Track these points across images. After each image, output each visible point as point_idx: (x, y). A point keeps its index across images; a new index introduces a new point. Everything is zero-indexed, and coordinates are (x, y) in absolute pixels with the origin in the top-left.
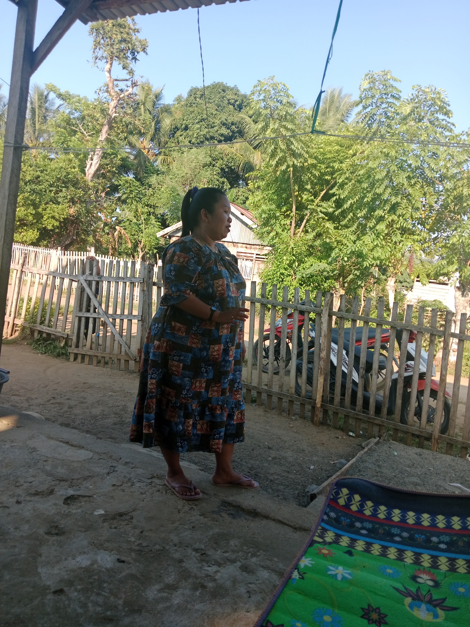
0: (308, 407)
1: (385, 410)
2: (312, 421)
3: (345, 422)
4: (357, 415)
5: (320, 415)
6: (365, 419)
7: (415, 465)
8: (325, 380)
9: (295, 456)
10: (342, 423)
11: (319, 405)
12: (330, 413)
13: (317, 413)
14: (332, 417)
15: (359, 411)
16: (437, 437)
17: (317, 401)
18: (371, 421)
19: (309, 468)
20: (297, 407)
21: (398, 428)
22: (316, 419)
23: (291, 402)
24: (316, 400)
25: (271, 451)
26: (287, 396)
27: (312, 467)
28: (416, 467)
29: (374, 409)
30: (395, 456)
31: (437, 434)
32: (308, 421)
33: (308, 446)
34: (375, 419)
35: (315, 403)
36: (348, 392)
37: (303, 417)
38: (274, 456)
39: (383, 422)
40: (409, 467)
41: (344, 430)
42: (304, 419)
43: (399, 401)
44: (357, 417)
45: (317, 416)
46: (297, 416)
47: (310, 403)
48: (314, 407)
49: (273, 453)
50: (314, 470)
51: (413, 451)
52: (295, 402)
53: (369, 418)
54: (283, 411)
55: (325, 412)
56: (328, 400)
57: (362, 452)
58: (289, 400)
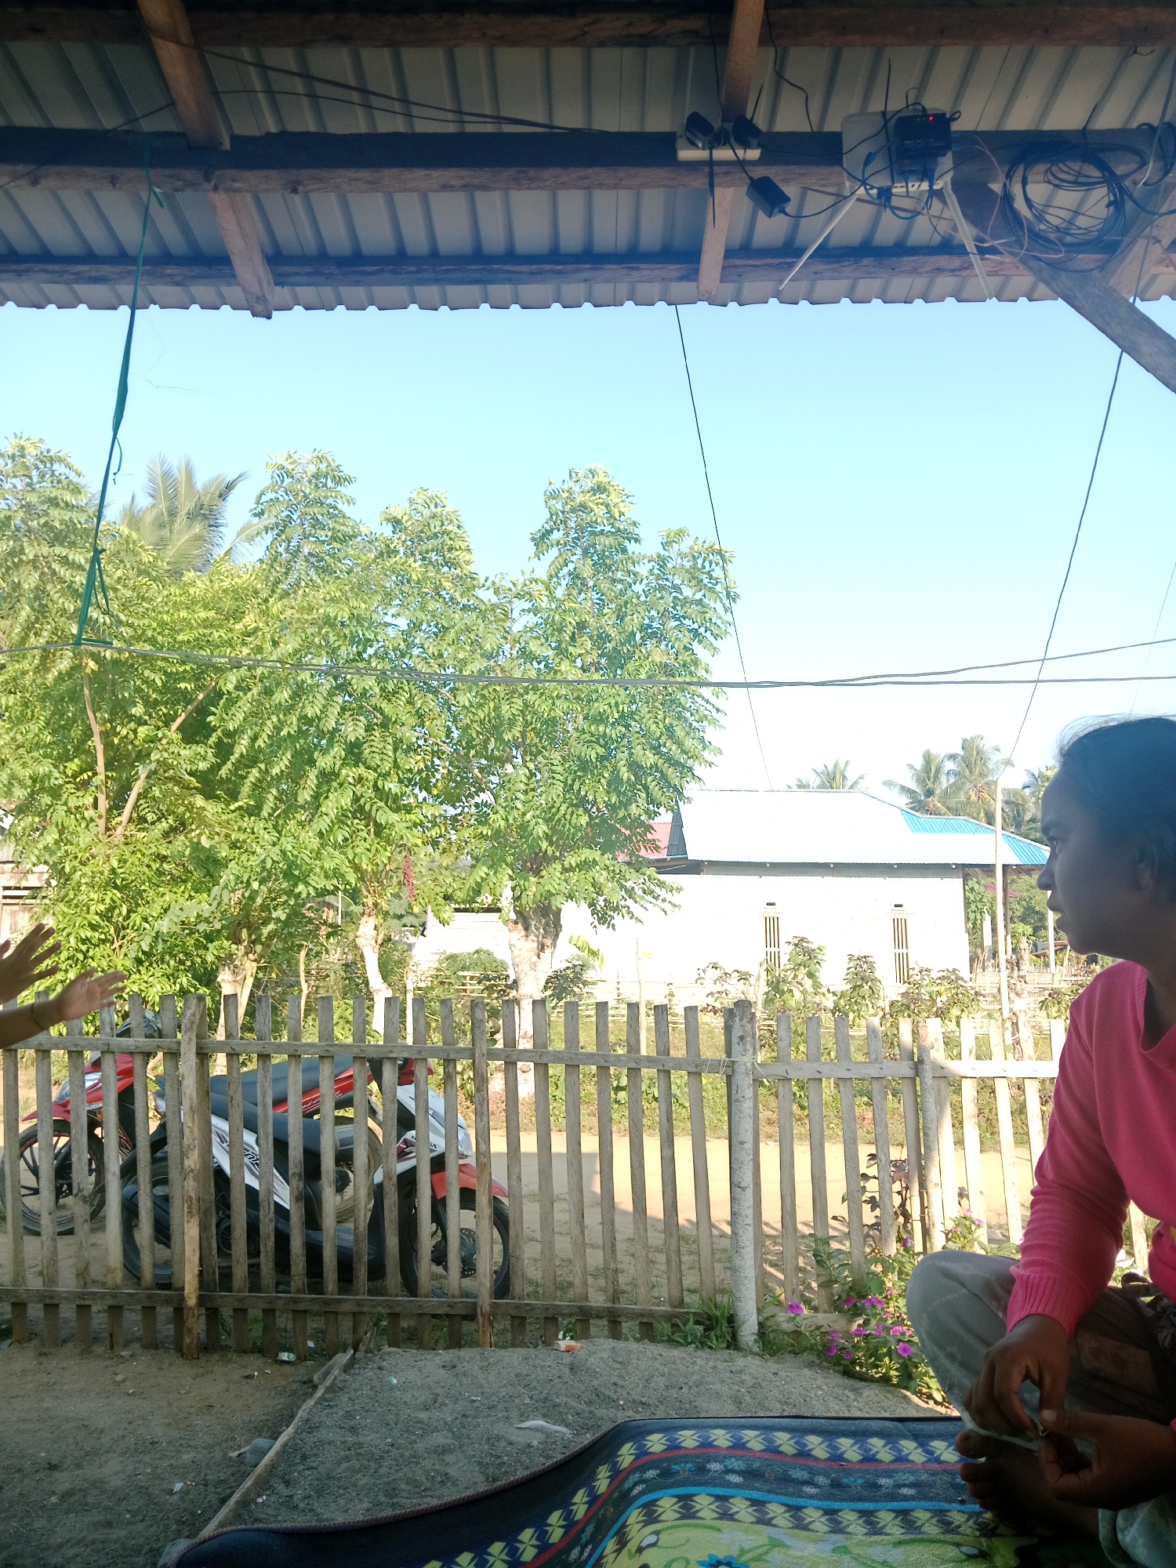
0: (164, 1312)
1: (362, 1272)
2: (179, 1349)
3: (266, 1329)
4: (295, 1301)
5: (198, 1326)
6: (316, 1308)
7: (440, 1400)
8: (203, 1227)
9: (130, 1469)
10: (260, 1333)
11: (192, 1300)
12: (226, 1313)
13: (190, 1322)
14: (230, 1322)
15: (299, 1291)
16: (487, 1308)
17: (186, 1292)
18: (332, 1308)
19: (171, 1493)
20: (133, 1319)
21: (398, 1309)
22: (187, 1340)
23: (115, 1310)
24: (183, 1288)
25: (57, 1474)
26: (102, 1296)
27: (178, 1486)
28: (443, 1404)
29: (336, 1276)
30: (392, 1388)
31: (485, 1300)
32: (167, 1350)
33: (168, 1425)
34: (339, 1301)
35: (182, 1298)
36: (268, 1245)
37: (152, 1344)
38: (67, 1486)
39: (359, 1303)
40: (426, 1408)
41: (265, 1350)
42: (157, 1347)
43: (392, 1242)
44: (295, 1307)
45: (190, 1331)
46: (136, 1346)
47: (167, 1301)
48: (179, 1311)
49: (63, 1481)
50: (185, 1492)
51: (438, 1360)
52: (126, 1307)
53: (326, 1303)
54: (96, 1340)
55: (213, 1314)
56: (216, 1280)
57: (311, 1402)
58: (109, 1307)
